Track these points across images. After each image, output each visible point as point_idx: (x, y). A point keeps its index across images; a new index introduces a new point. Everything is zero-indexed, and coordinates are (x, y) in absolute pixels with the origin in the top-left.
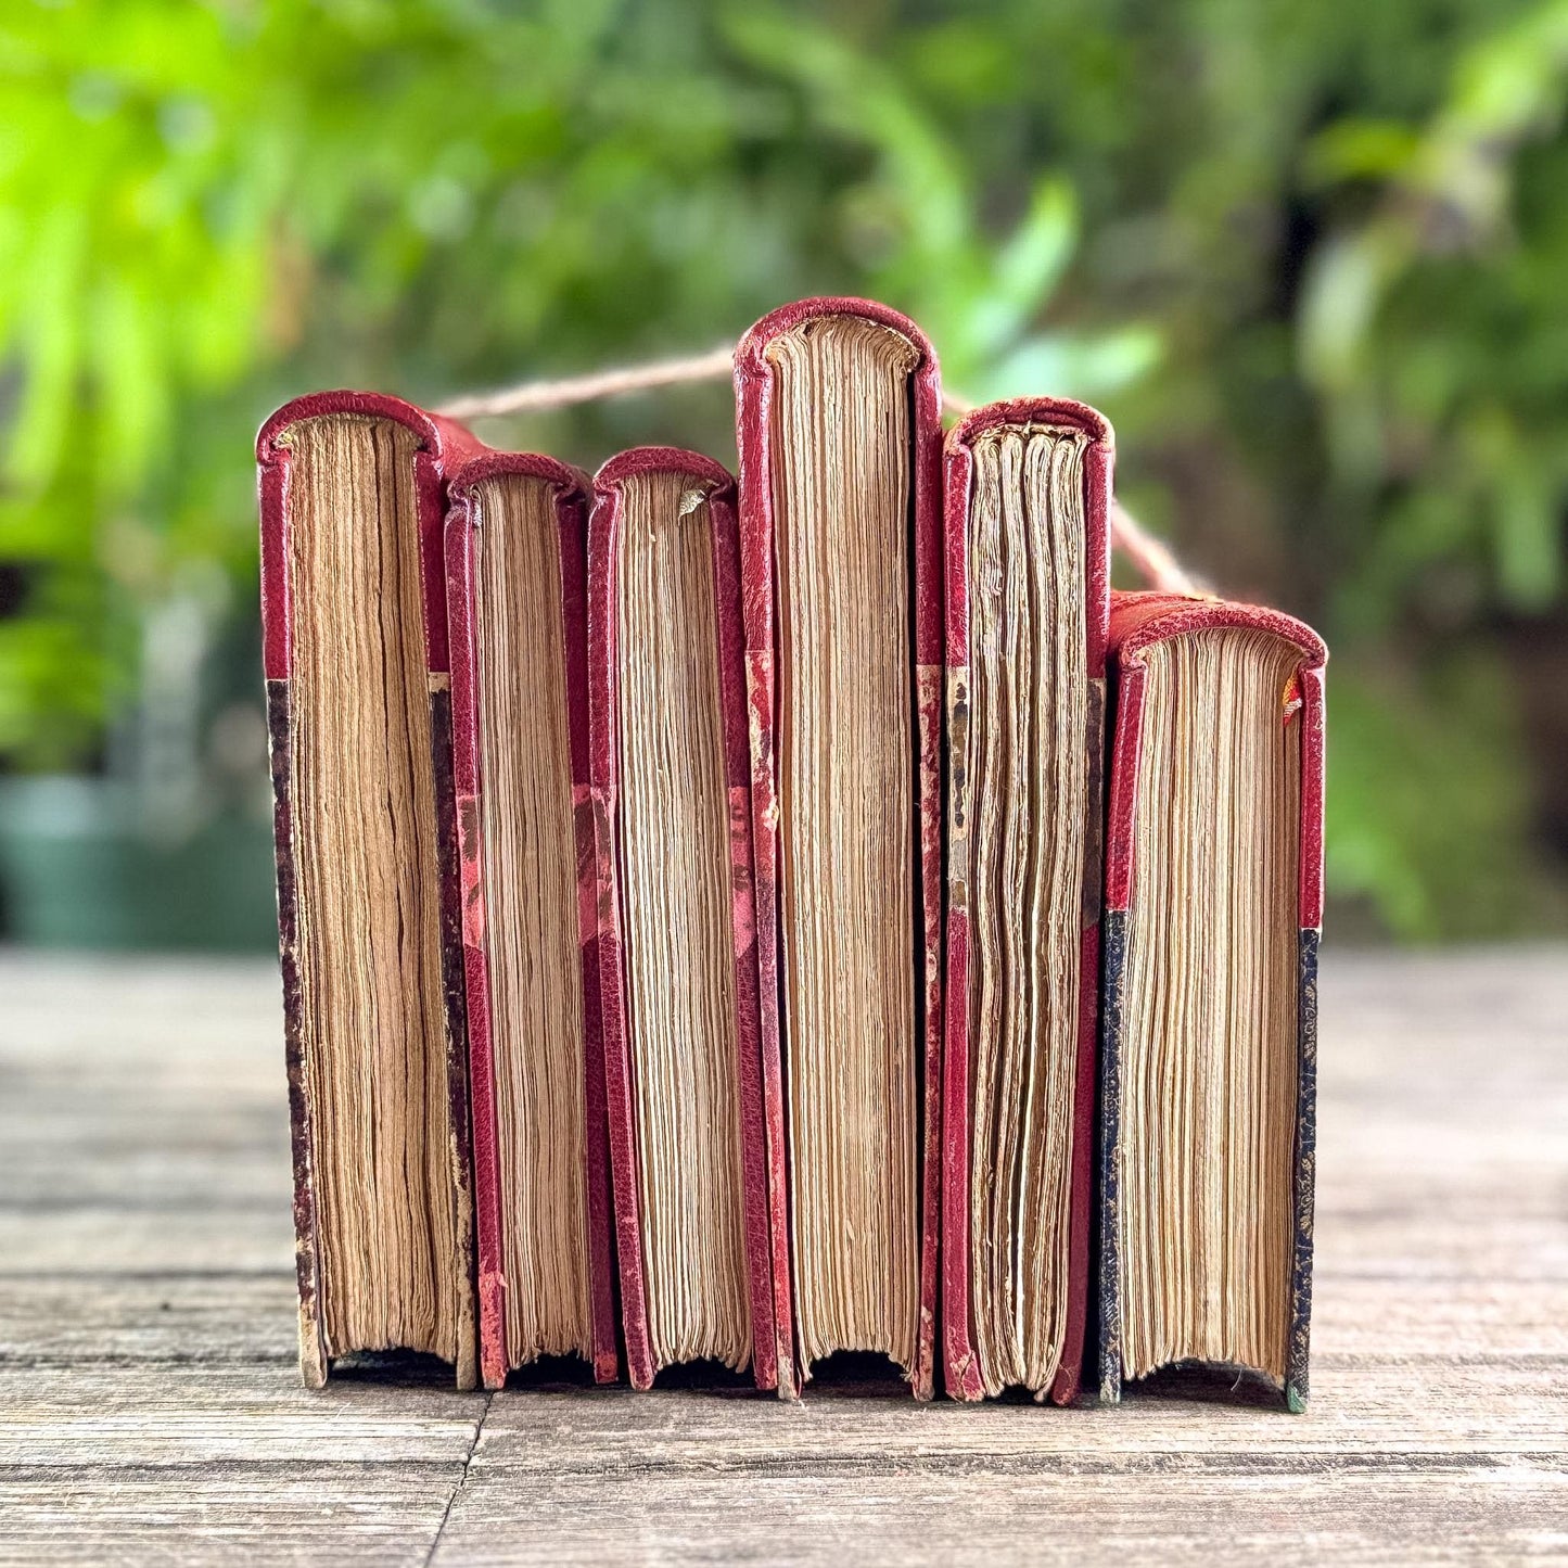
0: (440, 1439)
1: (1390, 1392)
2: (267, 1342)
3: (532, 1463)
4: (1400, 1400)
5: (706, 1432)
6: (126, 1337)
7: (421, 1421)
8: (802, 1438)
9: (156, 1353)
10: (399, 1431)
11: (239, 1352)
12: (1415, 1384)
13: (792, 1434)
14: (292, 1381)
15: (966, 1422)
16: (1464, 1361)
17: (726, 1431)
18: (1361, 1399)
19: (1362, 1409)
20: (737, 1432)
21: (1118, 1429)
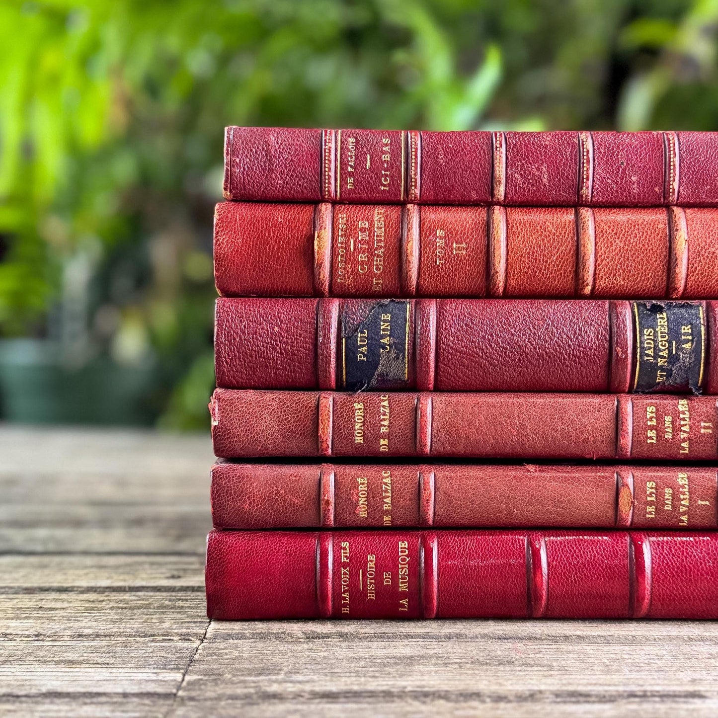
0: (164, 681)
1: (652, 656)
2: (84, 627)
3: (209, 694)
4: (657, 661)
5: (300, 678)
6: (14, 623)
7: (155, 671)
8: (349, 680)
9: (27, 633)
10: (144, 676)
11: (69, 632)
12: (665, 652)
13: (344, 679)
14: (92, 649)
15: (433, 673)
16: (690, 639)
17: (310, 677)
18: (637, 660)
19: (636, 666)
20: (315, 677)
21: (511, 677)
